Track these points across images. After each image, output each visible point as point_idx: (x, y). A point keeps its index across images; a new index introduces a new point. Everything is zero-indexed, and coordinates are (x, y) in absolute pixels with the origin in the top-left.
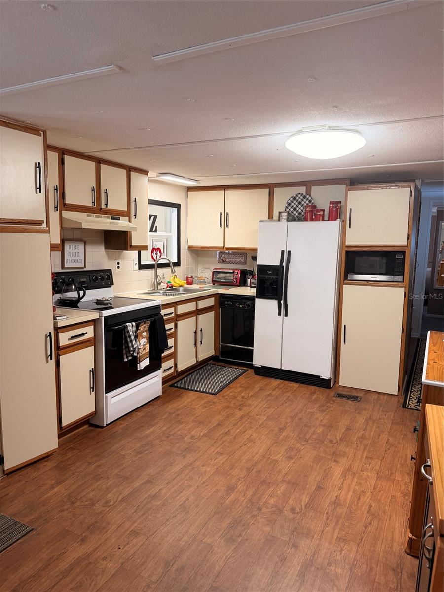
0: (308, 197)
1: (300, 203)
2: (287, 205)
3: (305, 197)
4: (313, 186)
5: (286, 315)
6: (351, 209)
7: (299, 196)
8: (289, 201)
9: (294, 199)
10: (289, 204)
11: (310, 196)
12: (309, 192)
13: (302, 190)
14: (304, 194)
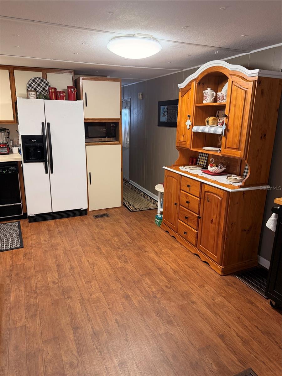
0: (45, 80)
1: (39, 85)
2: (28, 85)
3: (42, 81)
4: (48, 72)
5: (52, 172)
6: (86, 93)
7: (38, 79)
8: (30, 83)
9: (34, 81)
10: (30, 85)
11: (46, 80)
12: (45, 77)
13: (39, 74)
14: (42, 78)
